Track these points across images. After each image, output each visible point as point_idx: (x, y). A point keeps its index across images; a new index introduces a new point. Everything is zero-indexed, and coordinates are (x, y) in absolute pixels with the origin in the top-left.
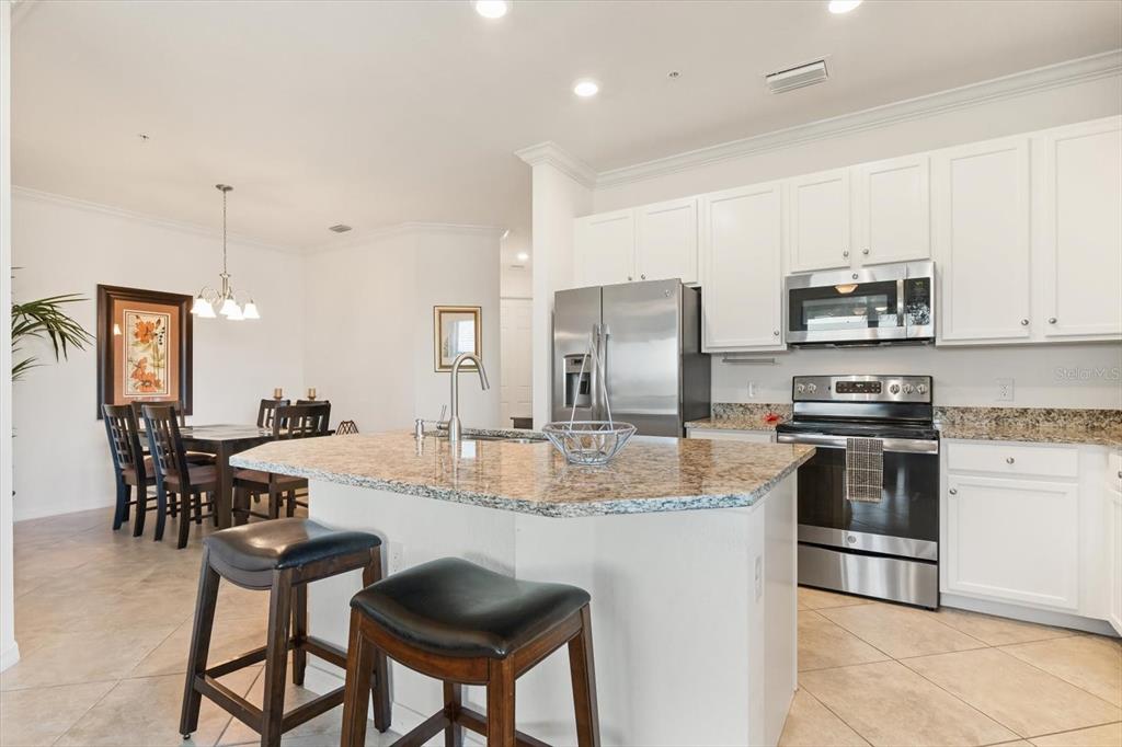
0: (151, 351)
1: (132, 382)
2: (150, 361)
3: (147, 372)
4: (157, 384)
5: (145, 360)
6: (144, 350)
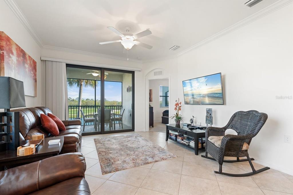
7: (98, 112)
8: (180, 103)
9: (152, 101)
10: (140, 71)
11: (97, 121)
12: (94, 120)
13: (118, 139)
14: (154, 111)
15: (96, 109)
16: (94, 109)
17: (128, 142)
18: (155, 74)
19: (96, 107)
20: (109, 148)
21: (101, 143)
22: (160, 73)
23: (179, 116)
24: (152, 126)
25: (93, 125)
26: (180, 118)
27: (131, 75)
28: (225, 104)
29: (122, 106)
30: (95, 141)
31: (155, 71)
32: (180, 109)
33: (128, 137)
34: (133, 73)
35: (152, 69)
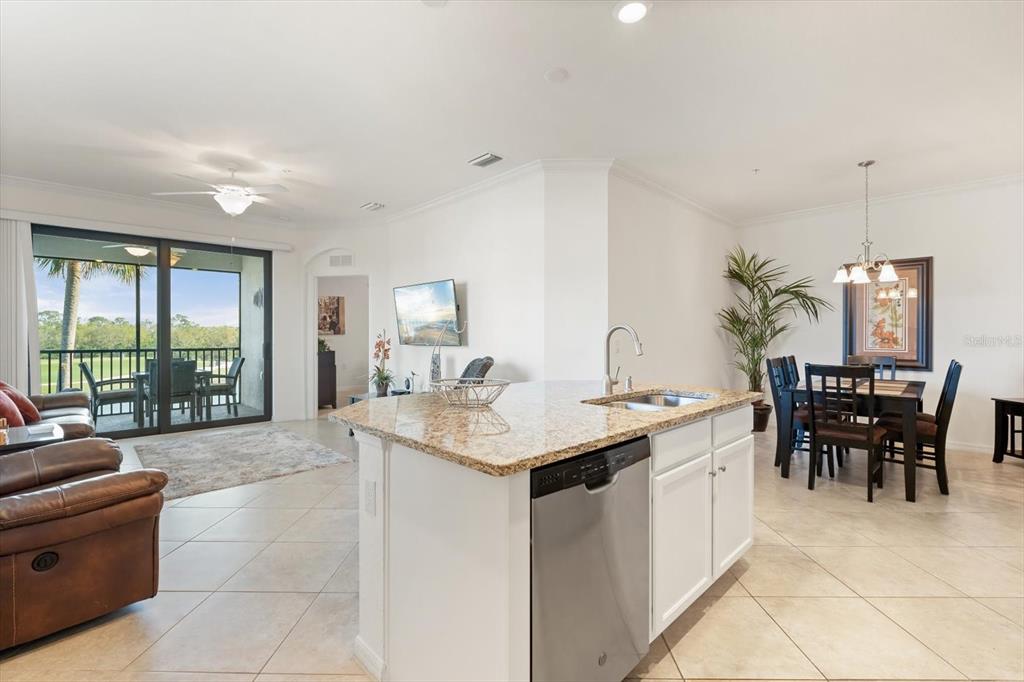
0: (889, 313)
1: (871, 339)
2: (889, 321)
3: (885, 331)
4: (895, 341)
5: (884, 320)
6: (883, 312)
7: (147, 370)
8: (388, 343)
9: (344, 333)
10: (288, 251)
11: (145, 397)
12: (135, 396)
13: (212, 441)
14: (336, 363)
15: (142, 359)
16: (134, 359)
17: (241, 444)
18: (334, 262)
19: (142, 353)
20: (181, 461)
21: (158, 454)
22: (347, 260)
23: (386, 373)
24: (331, 406)
25: (130, 413)
26: (387, 378)
27: (259, 262)
28: (466, 344)
29: (239, 349)
30: (137, 451)
31: (333, 254)
32: (386, 356)
33: (243, 435)
34: (267, 255)
35: (321, 250)
